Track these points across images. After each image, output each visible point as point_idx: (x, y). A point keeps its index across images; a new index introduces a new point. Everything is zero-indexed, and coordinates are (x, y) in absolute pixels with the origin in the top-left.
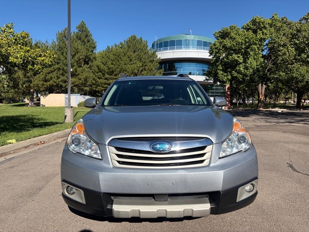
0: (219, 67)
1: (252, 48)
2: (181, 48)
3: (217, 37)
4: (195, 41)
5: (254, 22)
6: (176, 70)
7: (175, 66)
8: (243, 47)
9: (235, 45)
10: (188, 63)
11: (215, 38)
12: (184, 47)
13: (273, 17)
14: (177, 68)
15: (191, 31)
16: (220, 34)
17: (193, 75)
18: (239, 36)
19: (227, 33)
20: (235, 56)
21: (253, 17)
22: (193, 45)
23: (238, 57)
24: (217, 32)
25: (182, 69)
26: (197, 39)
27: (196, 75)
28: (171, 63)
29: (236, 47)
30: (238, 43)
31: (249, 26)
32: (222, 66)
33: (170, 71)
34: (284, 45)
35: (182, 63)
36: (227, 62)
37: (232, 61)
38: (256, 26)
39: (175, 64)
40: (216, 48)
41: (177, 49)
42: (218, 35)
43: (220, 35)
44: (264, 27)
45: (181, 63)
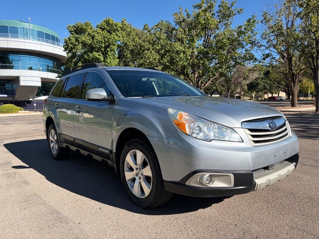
0: (80, 64)
1: (111, 48)
2: (17, 37)
3: (71, 31)
4: (35, 31)
5: (107, 22)
6: (11, 63)
7: (9, 58)
8: (103, 46)
9: (96, 43)
10: (28, 56)
11: (69, 32)
12: (22, 37)
13: (123, 22)
14: (12, 61)
15: (29, 18)
16: (74, 28)
17: (35, 70)
18: (98, 34)
19: (81, 29)
20: (96, 54)
21: (107, 18)
22: (33, 35)
23: (99, 55)
24: (71, 25)
25: (20, 62)
26: (37, 30)
27: (39, 70)
28: (4, 54)
29: (97, 45)
30: (99, 41)
31: (103, 26)
32: (82, 63)
33: (2, 64)
34: (148, 49)
35: (20, 55)
36: (87, 59)
37: (93, 59)
38: (109, 27)
39: (10, 55)
40: (71, 43)
41: (12, 37)
42: (72, 29)
43: (75, 30)
44: (117, 29)
45: (18, 55)
